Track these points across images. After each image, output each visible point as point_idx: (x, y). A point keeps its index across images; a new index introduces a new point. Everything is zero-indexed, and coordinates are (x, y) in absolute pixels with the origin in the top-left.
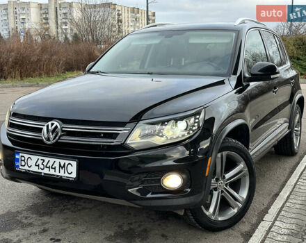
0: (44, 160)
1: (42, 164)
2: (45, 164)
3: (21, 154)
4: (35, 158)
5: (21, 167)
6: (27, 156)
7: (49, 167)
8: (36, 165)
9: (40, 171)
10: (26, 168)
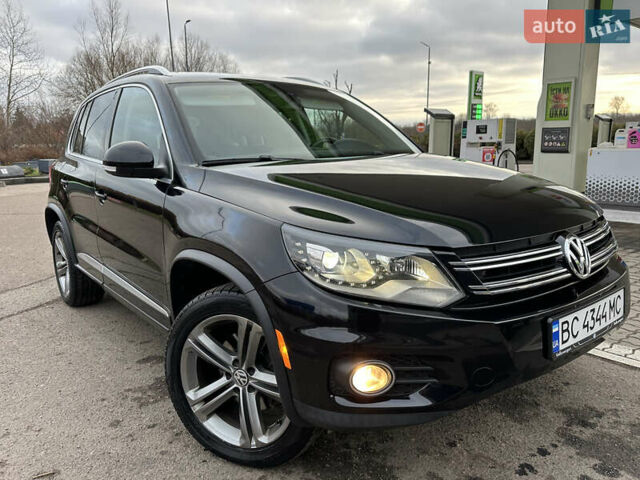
0: (593, 310)
1: (593, 318)
2: (595, 316)
3: (561, 321)
4: (581, 314)
5: (562, 347)
6: (570, 318)
7: (599, 319)
8: (584, 327)
9: (591, 332)
10: (572, 341)
